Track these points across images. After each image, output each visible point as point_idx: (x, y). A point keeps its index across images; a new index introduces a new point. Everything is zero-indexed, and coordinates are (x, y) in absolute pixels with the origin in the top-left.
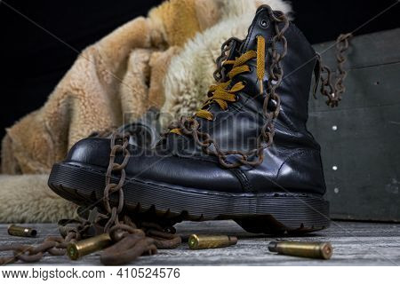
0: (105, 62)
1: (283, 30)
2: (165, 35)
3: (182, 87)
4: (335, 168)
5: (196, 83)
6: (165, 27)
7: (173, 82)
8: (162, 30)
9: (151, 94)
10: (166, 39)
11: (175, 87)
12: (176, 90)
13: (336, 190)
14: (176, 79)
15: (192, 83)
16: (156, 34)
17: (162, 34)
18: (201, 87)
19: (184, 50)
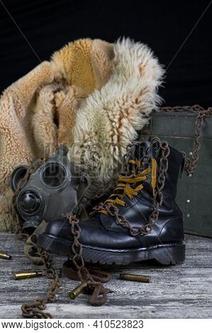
0: (21, 102)
1: (167, 156)
2: (65, 74)
3: (87, 137)
4: (188, 201)
5: (96, 133)
6: (65, 69)
7: (80, 132)
8: (63, 71)
9: (60, 135)
10: (65, 77)
11: (82, 136)
12: (82, 138)
13: (188, 215)
14: (82, 130)
15: (94, 134)
16: (58, 74)
17: (62, 74)
18: (100, 136)
19: (87, 104)
